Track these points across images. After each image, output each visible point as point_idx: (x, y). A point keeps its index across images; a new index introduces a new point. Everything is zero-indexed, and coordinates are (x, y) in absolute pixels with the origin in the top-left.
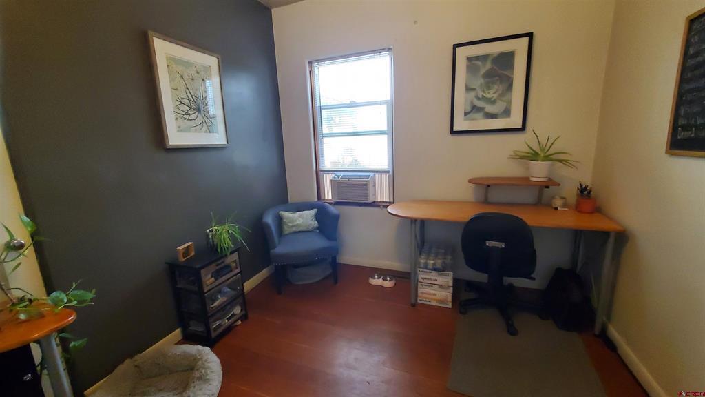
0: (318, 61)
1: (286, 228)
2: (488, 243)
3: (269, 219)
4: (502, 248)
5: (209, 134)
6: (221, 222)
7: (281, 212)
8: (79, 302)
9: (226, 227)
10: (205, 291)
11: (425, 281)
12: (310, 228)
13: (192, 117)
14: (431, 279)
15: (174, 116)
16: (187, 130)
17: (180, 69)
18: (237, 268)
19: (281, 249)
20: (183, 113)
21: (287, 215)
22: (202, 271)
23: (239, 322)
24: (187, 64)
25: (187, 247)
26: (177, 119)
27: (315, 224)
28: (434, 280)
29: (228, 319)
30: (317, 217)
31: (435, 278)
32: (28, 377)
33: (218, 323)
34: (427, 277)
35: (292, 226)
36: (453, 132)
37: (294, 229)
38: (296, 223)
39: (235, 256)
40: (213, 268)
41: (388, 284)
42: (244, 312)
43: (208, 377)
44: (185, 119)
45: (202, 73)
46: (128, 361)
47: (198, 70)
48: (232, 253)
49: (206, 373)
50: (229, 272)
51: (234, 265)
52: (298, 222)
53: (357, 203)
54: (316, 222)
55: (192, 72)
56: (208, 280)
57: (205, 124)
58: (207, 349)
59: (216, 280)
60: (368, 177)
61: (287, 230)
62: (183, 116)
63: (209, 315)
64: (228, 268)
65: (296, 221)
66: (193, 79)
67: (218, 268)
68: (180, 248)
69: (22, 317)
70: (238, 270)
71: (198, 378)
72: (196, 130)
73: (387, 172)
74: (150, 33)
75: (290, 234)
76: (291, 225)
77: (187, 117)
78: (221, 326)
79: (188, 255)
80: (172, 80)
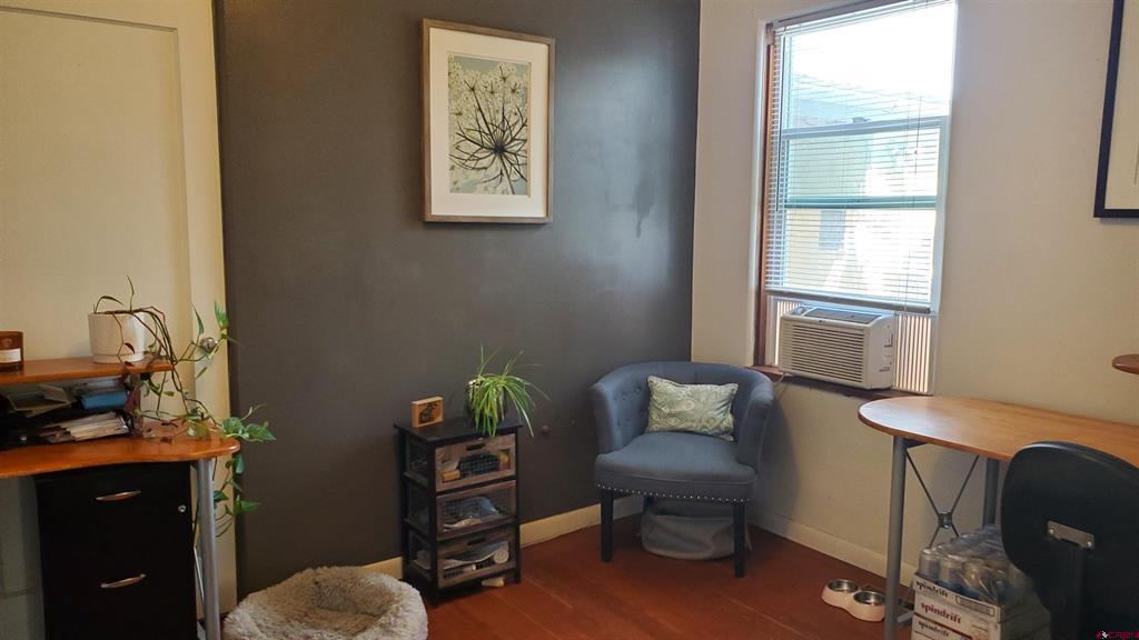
0: (786, 22)
1: (654, 416)
2: (1055, 530)
3: (609, 388)
4: (1088, 550)
5: (511, 196)
6: (494, 369)
7: (654, 380)
8: (251, 437)
9: (502, 382)
10: (438, 490)
11: (930, 614)
12: (710, 428)
13: (484, 163)
14: (943, 614)
15: (448, 163)
16: (470, 188)
17: (470, 76)
18: (509, 468)
19: (624, 457)
20: (466, 157)
21: (663, 387)
22: (438, 451)
23: (500, 582)
24: (485, 65)
25: (430, 404)
26: (453, 168)
27: (728, 420)
28: (954, 618)
29: (479, 566)
30: (736, 404)
31: (955, 612)
32: (182, 509)
33: (456, 563)
34: (938, 606)
35: (671, 415)
36: (1101, 211)
37: (673, 422)
38: (678, 409)
39: (508, 441)
40: (459, 450)
41: (867, 611)
42: (512, 565)
43: (394, 629)
44: (466, 167)
45: (513, 80)
46: (309, 571)
47: (506, 73)
48: (501, 432)
49: (395, 622)
50: (492, 470)
51: (504, 458)
52: (684, 408)
53: (842, 385)
54: (730, 418)
55: (492, 77)
56: (448, 471)
57: (505, 177)
58: (415, 593)
59: (463, 475)
60: (870, 319)
61: (656, 421)
62: (461, 162)
63: (439, 539)
64: (492, 463)
65: (678, 403)
66: (492, 93)
67: (469, 453)
68: (418, 403)
69: (191, 432)
70: (511, 472)
71: (382, 626)
72: (486, 189)
73: (927, 311)
74: (426, 21)
75: (662, 431)
76: (666, 410)
77: (472, 164)
78: (462, 572)
79: (431, 419)
80: (453, 98)
